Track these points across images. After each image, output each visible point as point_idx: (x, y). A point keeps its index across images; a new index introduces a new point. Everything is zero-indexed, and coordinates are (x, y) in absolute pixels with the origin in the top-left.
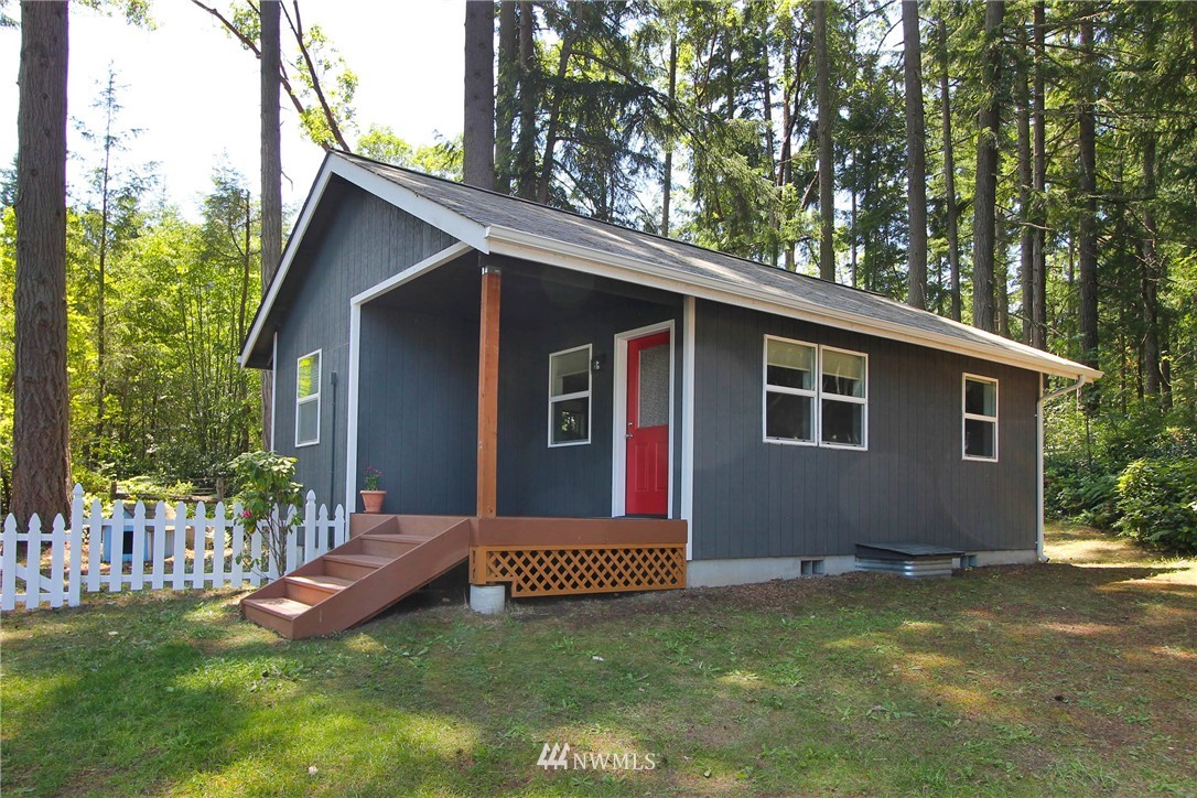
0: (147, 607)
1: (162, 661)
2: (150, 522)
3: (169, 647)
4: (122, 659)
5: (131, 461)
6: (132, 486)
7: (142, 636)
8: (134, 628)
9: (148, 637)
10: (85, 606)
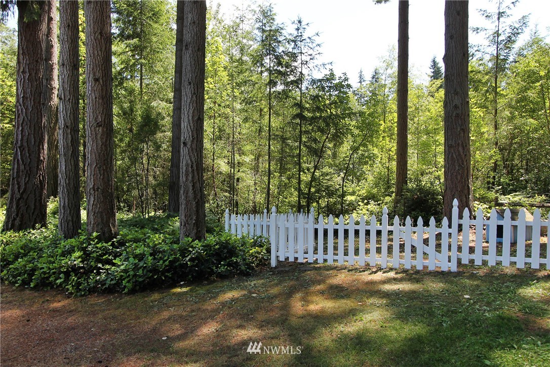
0: (497, 278)
1: (490, 329)
2: (514, 223)
3: (501, 318)
4: (464, 321)
5: (513, 185)
6: (511, 198)
7: (484, 303)
8: (482, 294)
9: (488, 304)
10: (460, 272)
